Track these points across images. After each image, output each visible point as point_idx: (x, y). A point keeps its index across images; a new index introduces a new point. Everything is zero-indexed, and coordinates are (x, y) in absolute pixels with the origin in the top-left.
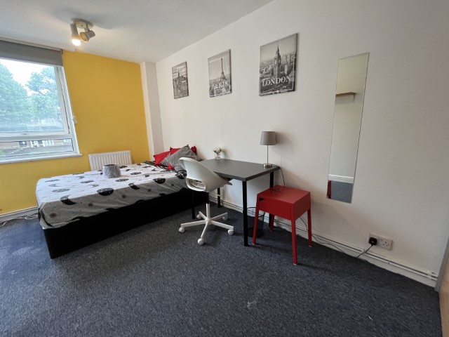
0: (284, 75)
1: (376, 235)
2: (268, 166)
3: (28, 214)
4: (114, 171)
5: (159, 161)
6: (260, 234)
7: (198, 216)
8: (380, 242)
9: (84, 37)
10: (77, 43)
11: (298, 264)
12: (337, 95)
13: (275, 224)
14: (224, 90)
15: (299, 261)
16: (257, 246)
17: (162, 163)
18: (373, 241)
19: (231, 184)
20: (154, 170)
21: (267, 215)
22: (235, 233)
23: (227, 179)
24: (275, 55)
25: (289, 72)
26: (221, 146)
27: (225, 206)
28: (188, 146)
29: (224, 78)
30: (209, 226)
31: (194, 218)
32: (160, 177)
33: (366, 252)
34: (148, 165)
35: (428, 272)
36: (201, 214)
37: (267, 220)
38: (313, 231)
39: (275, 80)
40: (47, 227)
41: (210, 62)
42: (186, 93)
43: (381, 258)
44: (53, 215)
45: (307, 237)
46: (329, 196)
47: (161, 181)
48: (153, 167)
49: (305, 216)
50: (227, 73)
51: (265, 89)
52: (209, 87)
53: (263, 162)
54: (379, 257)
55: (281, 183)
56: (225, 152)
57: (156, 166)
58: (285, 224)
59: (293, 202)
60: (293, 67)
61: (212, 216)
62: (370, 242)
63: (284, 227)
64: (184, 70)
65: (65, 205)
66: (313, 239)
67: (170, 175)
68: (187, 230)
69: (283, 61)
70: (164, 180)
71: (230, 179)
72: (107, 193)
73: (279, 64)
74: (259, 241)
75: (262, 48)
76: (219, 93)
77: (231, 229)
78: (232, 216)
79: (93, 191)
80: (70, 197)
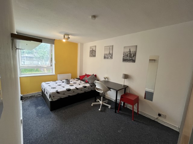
0: (131, 57)
1: (161, 113)
2: (124, 86)
3: (36, 94)
4: (68, 82)
5: (81, 78)
6: (120, 110)
7: (97, 101)
8: (162, 116)
9: (67, 39)
10: (64, 41)
11: (134, 121)
12: (150, 60)
13: (125, 106)
14: (109, 58)
15: (134, 119)
16: (119, 113)
17: (83, 79)
18: (160, 115)
19: (111, 91)
20: (80, 82)
21: (123, 103)
22: (111, 108)
23: (109, 89)
24: (129, 50)
25: (133, 57)
26: (106, 76)
27: (106, 98)
28: (93, 74)
29: (110, 54)
30: (102, 105)
31: (95, 101)
32: (84, 85)
33: (157, 118)
34: (77, 80)
35: (177, 127)
36: (98, 100)
37: (122, 105)
38: (139, 110)
39: (128, 58)
40: (52, 100)
41: (105, 48)
42: (95, 56)
43: (162, 121)
44: (53, 97)
45: (137, 112)
46: (145, 98)
47: (85, 87)
48: (80, 81)
49: (137, 104)
50: (111, 52)
51: (124, 60)
52: (104, 55)
53: (122, 83)
54: (161, 121)
55: (128, 92)
56: (108, 78)
57: (81, 80)
58: (129, 106)
59: (133, 100)
60: (135, 55)
61: (103, 101)
62: (158, 115)
63: (128, 108)
64: (95, 48)
65: (57, 94)
66: (139, 113)
67: (88, 85)
68: (94, 105)
69: (131, 53)
70: (86, 86)
72: (69, 90)
73: (130, 53)
74: (120, 112)
75: (125, 47)
76: (108, 58)
77: (110, 106)
78: (110, 102)
79: (64, 89)
80: (58, 91)
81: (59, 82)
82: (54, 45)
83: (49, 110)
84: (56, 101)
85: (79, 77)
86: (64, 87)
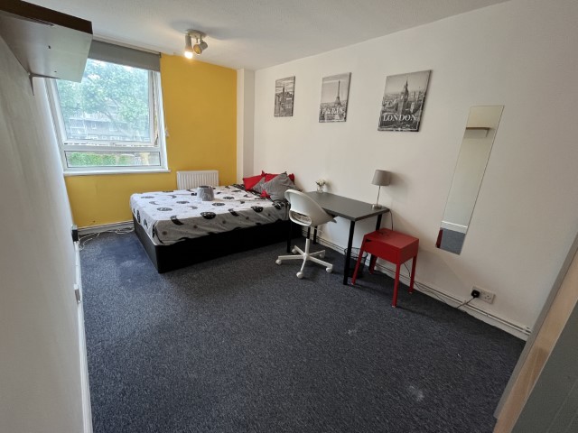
0: (410, 113)
1: (479, 288)
2: (377, 207)
3: (117, 228)
4: (208, 193)
5: (249, 185)
6: (360, 276)
7: (293, 251)
8: (483, 296)
9: (197, 49)
10: (189, 55)
11: (397, 307)
13: (375, 268)
14: (337, 117)
15: (398, 304)
16: (356, 286)
17: (254, 188)
18: (476, 294)
19: (335, 222)
20: (246, 196)
21: (369, 258)
22: (333, 272)
23: (332, 215)
24: (402, 89)
25: (415, 111)
26: (324, 178)
27: (321, 243)
28: (285, 173)
29: (339, 104)
30: (307, 261)
31: (289, 252)
32: (255, 204)
33: (467, 304)
34: (237, 189)
35: (524, 327)
36: (297, 248)
37: (367, 264)
38: (416, 279)
39: (398, 117)
40: (159, 243)
41: (326, 82)
42: (290, 113)
43: (482, 311)
44: (165, 233)
45: (409, 284)
46: (438, 245)
47: (259, 210)
48: (244, 193)
49: (410, 262)
50: (343, 99)
51: (385, 124)
52: (319, 110)
53: (372, 201)
54: (480, 310)
55: (388, 226)
56: (328, 185)
57: (247, 190)
58: (387, 268)
59: (401, 247)
60: (421, 106)
61: (310, 251)
62: (473, 294)
63: (384, 272)
64: (291, 86)
65: (174, 225)
66: (415, 287)
67: (267, 204)
68: (284, 263)
69: (411, 97)
70: (262, 208)
71: (334, 216)
72: (209, 217)
73: (405, 100)
74: (358, 282)
75: (389, 78)
76: (331, 119)
77: (329, 267)
78: (331, 255)
79: (197, 214)
80: (178, 218)
81: (181, 194)
82: (158, 74)
83: (154, 270)
84: (171, 246)
85: (242, 182)
86: (194, 208)
